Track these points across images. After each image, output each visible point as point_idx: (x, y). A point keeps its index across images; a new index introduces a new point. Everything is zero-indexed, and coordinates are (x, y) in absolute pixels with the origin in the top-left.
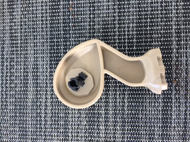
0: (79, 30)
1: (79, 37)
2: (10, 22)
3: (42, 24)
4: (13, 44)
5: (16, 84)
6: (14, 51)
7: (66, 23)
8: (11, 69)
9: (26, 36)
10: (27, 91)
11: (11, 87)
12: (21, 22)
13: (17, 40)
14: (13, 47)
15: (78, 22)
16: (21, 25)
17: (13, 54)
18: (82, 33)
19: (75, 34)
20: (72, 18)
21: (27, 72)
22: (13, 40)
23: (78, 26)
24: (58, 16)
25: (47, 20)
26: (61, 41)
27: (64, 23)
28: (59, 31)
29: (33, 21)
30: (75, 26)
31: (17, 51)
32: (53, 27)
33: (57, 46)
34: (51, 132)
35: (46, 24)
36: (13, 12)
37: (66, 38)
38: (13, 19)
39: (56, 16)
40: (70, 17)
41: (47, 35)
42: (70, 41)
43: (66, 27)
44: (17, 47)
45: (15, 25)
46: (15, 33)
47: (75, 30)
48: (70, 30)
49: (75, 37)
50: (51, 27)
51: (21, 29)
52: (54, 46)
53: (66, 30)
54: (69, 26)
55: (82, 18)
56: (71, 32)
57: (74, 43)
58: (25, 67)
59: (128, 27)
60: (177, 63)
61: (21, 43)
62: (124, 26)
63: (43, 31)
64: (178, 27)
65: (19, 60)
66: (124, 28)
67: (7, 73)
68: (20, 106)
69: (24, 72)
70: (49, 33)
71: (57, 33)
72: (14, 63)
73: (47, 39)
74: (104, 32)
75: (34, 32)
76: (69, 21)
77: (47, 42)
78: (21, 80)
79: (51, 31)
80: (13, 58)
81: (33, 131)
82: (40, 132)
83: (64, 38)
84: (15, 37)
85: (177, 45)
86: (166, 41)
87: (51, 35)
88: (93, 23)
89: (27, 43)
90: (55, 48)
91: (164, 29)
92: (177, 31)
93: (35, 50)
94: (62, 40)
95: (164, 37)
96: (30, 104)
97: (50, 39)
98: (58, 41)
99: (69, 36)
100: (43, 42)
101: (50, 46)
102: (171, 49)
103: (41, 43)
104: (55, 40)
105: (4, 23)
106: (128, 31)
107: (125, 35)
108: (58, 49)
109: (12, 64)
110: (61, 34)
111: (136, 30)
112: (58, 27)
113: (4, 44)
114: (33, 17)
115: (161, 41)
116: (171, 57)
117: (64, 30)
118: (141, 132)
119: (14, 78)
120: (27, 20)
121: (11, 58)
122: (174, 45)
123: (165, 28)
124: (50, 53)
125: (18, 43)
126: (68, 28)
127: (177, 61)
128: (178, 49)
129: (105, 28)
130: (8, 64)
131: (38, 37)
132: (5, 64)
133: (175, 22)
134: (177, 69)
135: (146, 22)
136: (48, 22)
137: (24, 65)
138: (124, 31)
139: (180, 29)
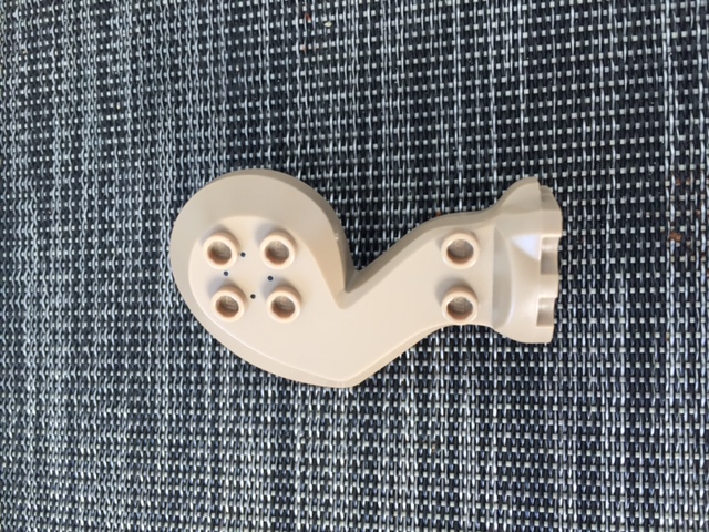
0: (326, 64)
1: (326, 90)
2: (100, 52)
3: (203, 52)
4: (110, 123)
5: (119, 258)
6: (111, 147)
7: (280, 43)
8: (102, 209)
9: (151, 95)
10: (155, 281)
11: (103, 270)
12: (135, 48)
13: (123, 110)
14: (110, 135)
15: (321, 39)
16: (135, 60)
17: (110, 159)
18: (335, 75)
19: (312, 79)
20: (301, 26)
21: (156, 218)
22: (110, 111)
23: (322, 51)
24: (256, 20)
25: (216, 38)
26: (264, 107)
27: (273, 44)
28: (256, 74)
29: (173, 43)
30: (310, 53)
31: (122, 146)
32: (239, 60)
33: (252, 123)
34: (236, 421)
35: (216, 51)
36: (108, 16)
37: (282, 94)
38: (108, 40)
39: (246, 23)
40: (295, 22)
41: (218, 88)
42: (294, 106)
43: (282, 56)
44: (122, 134)
45: (115, 62)
46: (116, 86)
47: (312, 65)
48: (293, 67)
49: (313, 92)
50: (231, 61)
51: (135, 72)
52: (241, 125)
53: (281, 69)
54: (292, 54)
55: (334, 22)
56: (296, 74)
57: (308, 112)
58: (147, 200)
59: (499, 45)
60: (682, 167)
61: (135, 121)
62: (481, 40)
63: (204, 76)
64: (684, 34)
65: (129, 176)
66: (484, 47)
67: (91, 221)
68: (134, 331)
69: (145, 219)
70: (224, 81)
71: (250, 79)
72: (114, 190)
73: (218, 102)
74: (412, 68)
75: (175, 80)
76: (289, 36)
77: (219, 112)
78: (135, 244)
79: (231, 75)
80: (111, 172)
81: (174, 417)
82: (199, 420)
83: (274, 95)
84: (116, 99)
85: (682, 99)
86: (638, 88)
87: (231, 86)
88: (374, 39)
89: (153, 119)
90: (244, 131)
91: (630, 45)
92: (679, 49)
93: (178, 140)
94: (267, 103)
95: (631, 73)
96: (164, 326)
97: (230, 100)
98: (256, 108)
99: (291, 87)
100: (206, 113)
101: (230, 125)
102: (658, 116)
103: (200, 117)
104: (244, 105)
105: (78, 55)
106: (499, 59)
107: (485, 74)
108: (254, 135)
109: (106, 190)
110: (264, 82)
111: (528, 55)
112: (256, 58)
113: (79, 126)
114: (171, 30)
115: (618, 89)
116: (658, 146)
117: (273, 70)
118: (551, 423)
119: (114, 239)
120: (151, 41)
121: (102, 173)
122: (671, 99)
123: (635, 38)
124: (230, 150)
125: (124, 122)
126: (287, 61)
127: (683, 159)
128: (684, 115)
129: (416, 53)
130: (94, 191)
131: (189, 97)
132: (84, 192)
133: (671, 16)
134: (681, 189)
135: (565, 23)
136: (223, 44)
137: (146, 196)
138: (484, 60)
139: (691, 39)
